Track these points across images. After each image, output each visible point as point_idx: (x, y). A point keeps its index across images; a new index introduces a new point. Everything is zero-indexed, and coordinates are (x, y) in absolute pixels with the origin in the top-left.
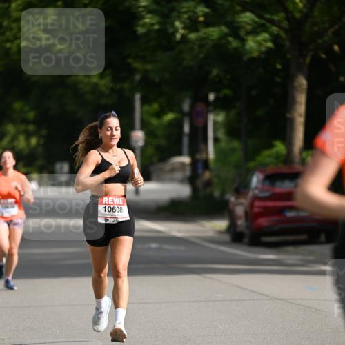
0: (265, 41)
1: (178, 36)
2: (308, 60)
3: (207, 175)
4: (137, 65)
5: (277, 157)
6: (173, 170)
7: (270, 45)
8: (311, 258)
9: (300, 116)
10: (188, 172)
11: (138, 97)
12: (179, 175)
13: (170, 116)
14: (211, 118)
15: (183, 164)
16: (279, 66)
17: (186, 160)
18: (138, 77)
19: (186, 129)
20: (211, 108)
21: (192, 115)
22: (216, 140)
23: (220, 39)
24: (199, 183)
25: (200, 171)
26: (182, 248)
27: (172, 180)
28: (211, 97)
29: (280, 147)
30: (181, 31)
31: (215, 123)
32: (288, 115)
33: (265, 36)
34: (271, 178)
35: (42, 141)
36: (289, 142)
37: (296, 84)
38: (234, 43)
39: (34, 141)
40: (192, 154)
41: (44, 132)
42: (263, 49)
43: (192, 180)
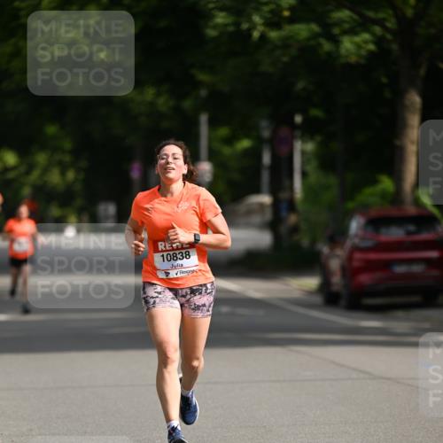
0: (366, 42)
1: (256, 34)
2: (422, 72)
3: (293, 219)
4: (203, 77)
5: (384, 195)
6: (249, 212)
7: (372, 47)
8: (427, 325)
9: (412, 142)
10: (268, 216)
11: (204, 118)
12: (257, 219)
13: (245, 144)
14: (298, 146)
15: (262, 205)
16: (384, 80)
17: (266, 199)
18: (203, 93)
19: (266, 159)
20: (298, 133)
21: (274, 142)
22: (304, 174)
23: (309, 39)
24: (283, 229)
25: (284, 214)
26: (261, 312)
27: (248, 225)
28: (298, 119)
29: (386, 183)
30: (261, 28)
31: (303, 153)
32: (397, 143)
33: (366, 36)
34: (375, 223)
35: (82, 176)
36: (397, 177)
37: (407, 102)
38: (327, 46)
39: (71, 175)
40: (274, 192)
41: (83, 164)
42: (363, 52)
43: (274, 225)
